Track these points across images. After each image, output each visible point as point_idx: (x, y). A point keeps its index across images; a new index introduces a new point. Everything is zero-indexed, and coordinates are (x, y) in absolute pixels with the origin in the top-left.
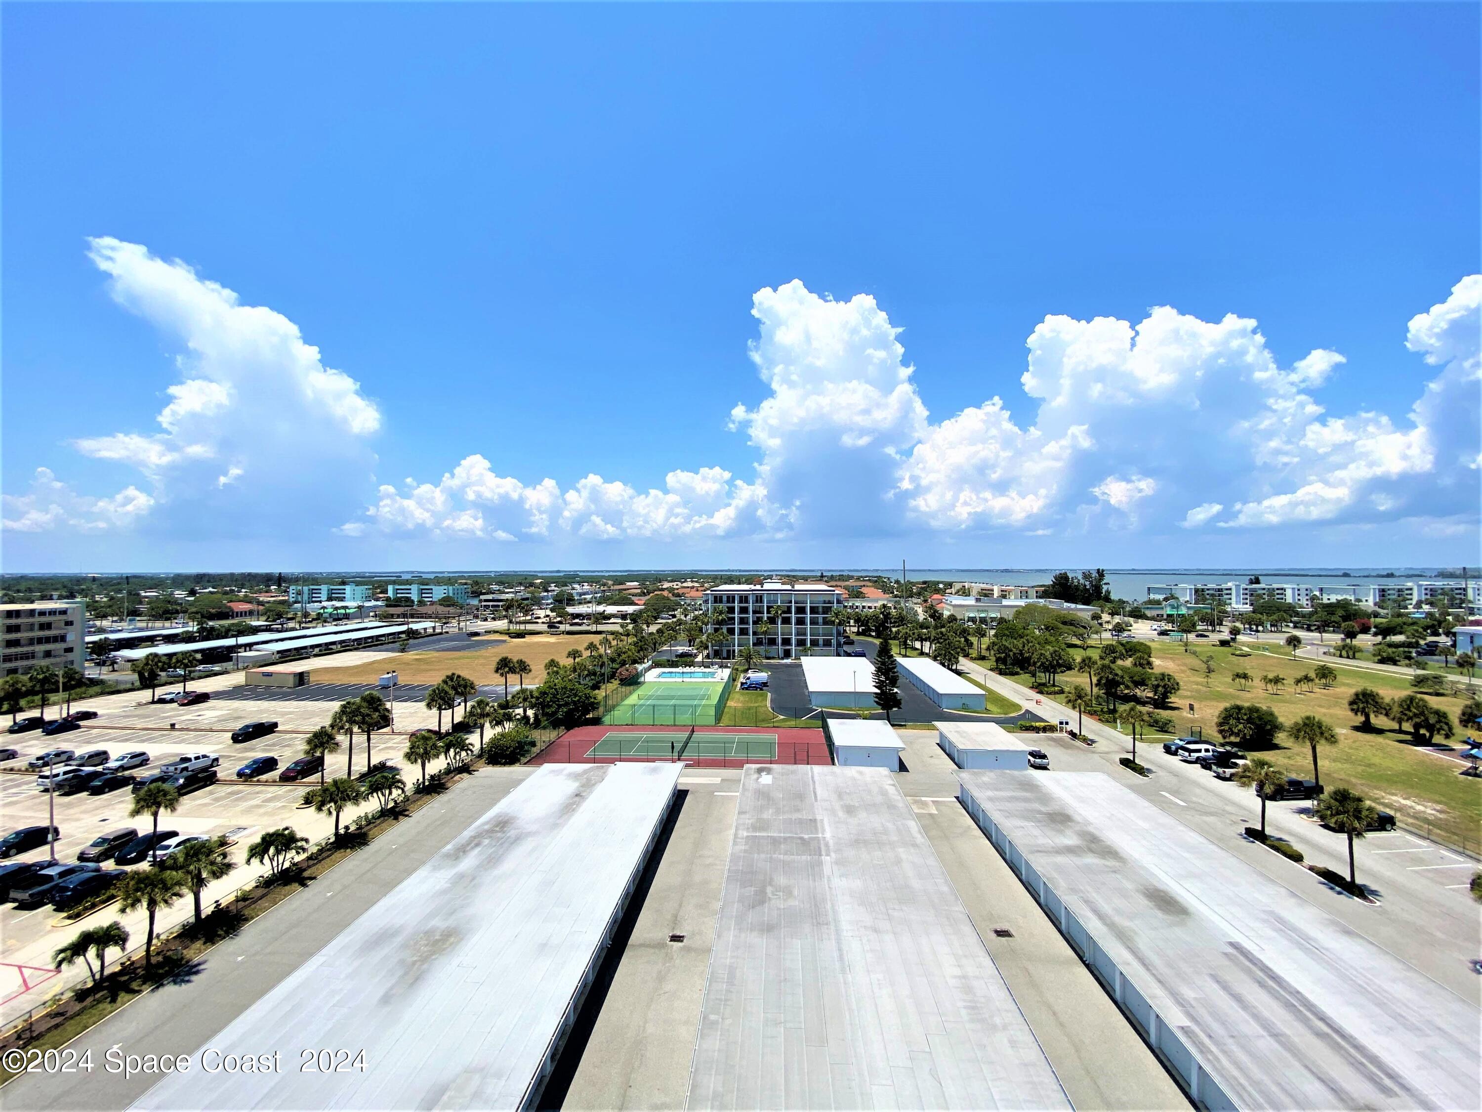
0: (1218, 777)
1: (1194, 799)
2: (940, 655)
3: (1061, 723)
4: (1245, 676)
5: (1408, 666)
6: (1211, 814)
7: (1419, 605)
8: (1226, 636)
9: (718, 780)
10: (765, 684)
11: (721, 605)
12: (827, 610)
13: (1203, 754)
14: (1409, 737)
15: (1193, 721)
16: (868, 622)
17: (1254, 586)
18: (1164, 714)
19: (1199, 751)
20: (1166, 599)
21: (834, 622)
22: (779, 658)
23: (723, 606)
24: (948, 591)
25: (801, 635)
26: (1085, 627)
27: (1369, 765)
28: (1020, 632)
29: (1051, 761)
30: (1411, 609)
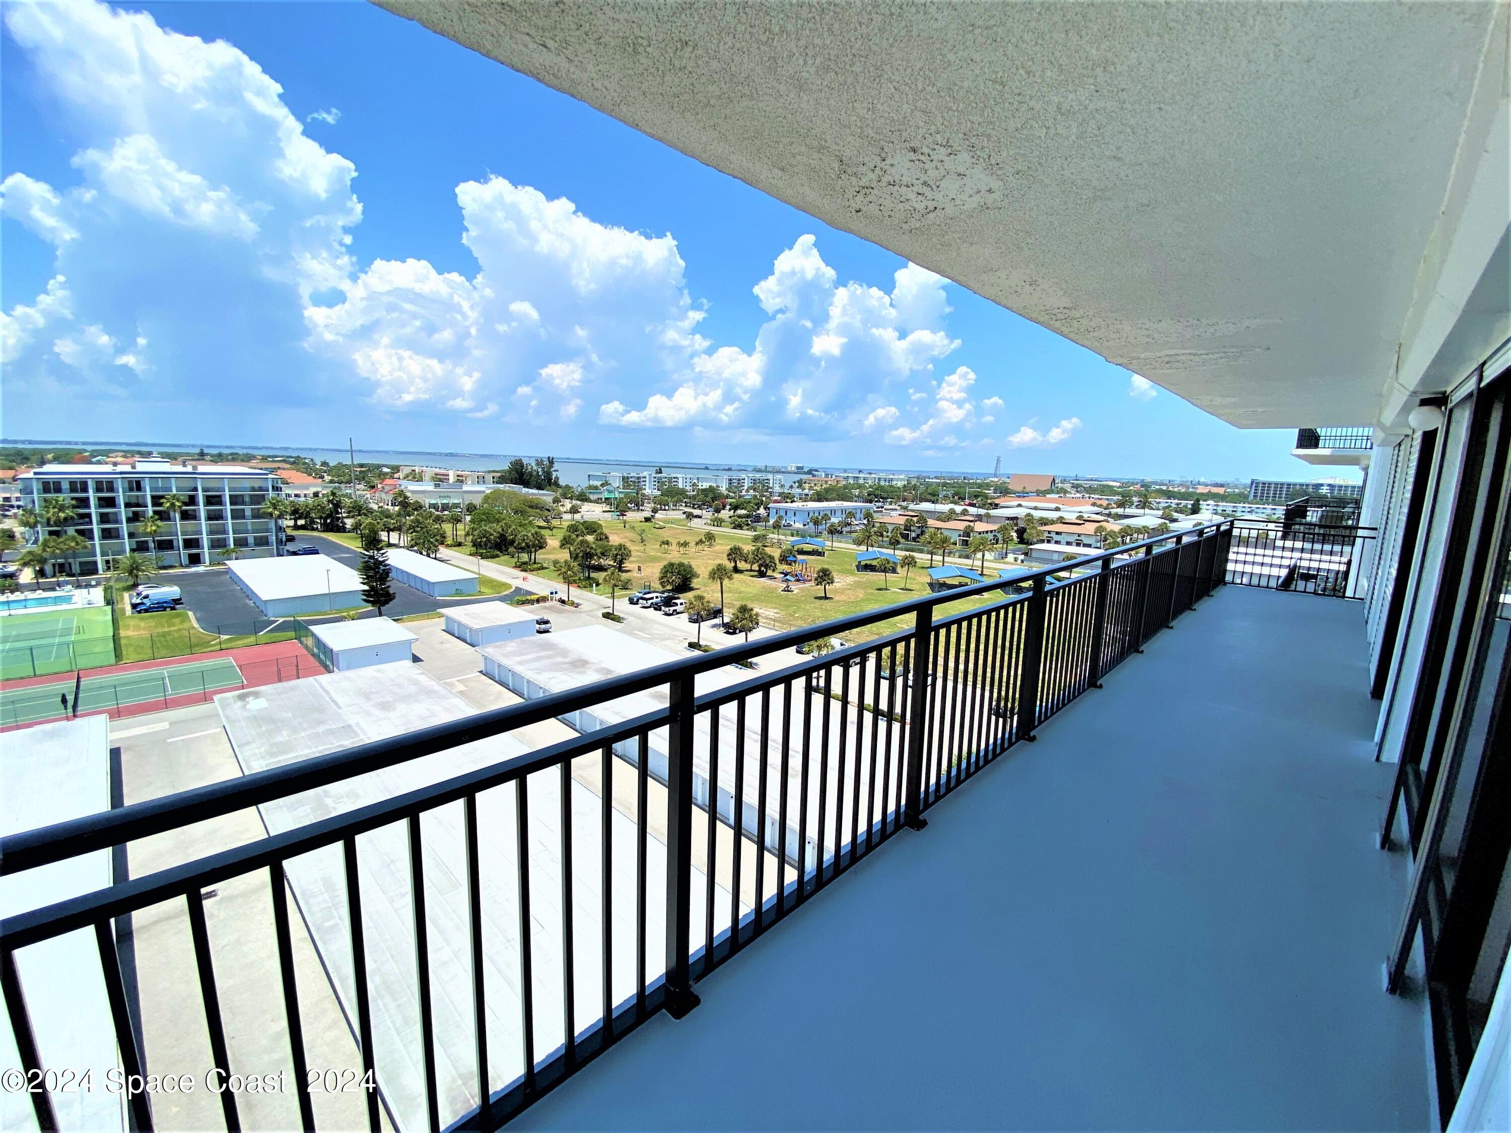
0: (666, 614)
1: (655, 632)
2: (416, 544)
3: (552, 593)
4: (667, 543)
5: (748, 530)
6: (667, 639)
7: (747, 491)
8: (648, 514)
9: (165, 725)
10: (177, 601)
11: (61, 497)
12: (258, 499)
13: (655, 600)
14: (756, 573)
15: (641, 578)
16: (308, 513)
17: (660, 475)
18: (624, 576)
19: (652, 598)
20: (602, 485)
21: (271, 514)
22: (181, 566)
23: (65, 497)
24: (396, 476)
25: (218, 533)
26: (549, 510)
27: (740, 593)
28: (497, 516)
29: (553, 626)
30: (744, 493)
